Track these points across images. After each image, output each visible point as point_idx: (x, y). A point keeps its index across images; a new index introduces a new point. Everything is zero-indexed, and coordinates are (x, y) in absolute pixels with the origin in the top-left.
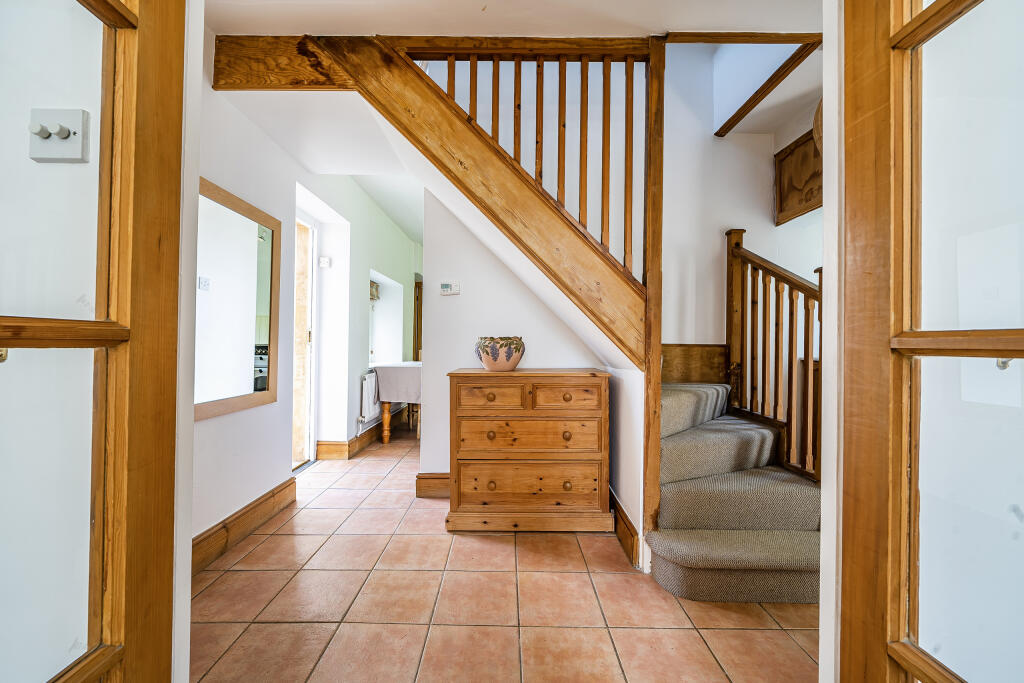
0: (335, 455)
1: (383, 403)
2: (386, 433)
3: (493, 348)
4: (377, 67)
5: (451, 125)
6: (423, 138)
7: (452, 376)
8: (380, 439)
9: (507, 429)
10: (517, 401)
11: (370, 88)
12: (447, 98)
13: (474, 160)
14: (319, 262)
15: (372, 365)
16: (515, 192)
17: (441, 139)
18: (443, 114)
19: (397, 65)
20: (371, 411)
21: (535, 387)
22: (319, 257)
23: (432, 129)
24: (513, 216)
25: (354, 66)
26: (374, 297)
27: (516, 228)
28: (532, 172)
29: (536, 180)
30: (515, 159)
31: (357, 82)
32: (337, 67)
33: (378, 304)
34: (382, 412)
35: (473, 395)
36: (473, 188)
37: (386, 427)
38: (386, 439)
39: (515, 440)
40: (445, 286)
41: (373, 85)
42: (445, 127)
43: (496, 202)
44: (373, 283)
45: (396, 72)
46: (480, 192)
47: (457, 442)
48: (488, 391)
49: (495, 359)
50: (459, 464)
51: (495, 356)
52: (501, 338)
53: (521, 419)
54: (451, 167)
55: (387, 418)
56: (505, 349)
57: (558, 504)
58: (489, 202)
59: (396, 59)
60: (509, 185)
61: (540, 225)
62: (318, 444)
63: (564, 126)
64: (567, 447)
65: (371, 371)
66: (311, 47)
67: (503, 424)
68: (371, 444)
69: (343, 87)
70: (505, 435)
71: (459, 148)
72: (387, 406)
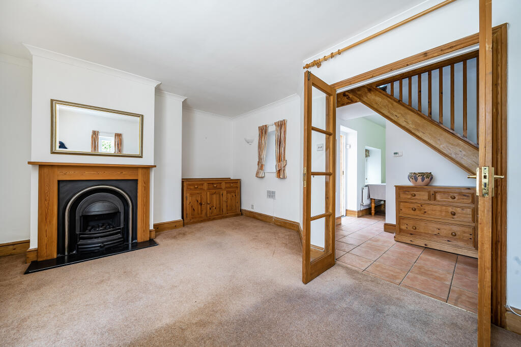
0: (353, 215)
1: (371, 199)
2: (373, 211)
3: (415, 177)
4: (366, 93)
5: (392, 104)
6: (382, 111)
7: (396, 187)
8: (370, 214)
9: (422, 208)
10: (426, 197)
11: (364, 100)
12: (391, 96)
13: (402, 114)
14: (346, 147)
15: (366, 184)
16: (419, 121)
17: (388, 109)
18: (389, 101)
19: (373, 91)
20: (366, 202)
21: (435, 192)
22: (346, 144)
23: (385, 107)
24: (418, 130)
25: (359, 95)
26: (367, 156)
27: (419, 134)
28: (427, 114)
29: (429, 116)
30: (418, 110)
31: (360, 99)
32: (354, 97)
33: (369, 158)
34: (371, 203)
35: (405, 194)
36: (401, 123)
37: (373, 209)
38: (373, 214)
39: (425, 212)
40: (396, 153)
41: (365, 99)
42: (390, 105)
43: (411, 127)
44: (366, 150)
45: (372, 93)
46: (404, 124)
47: (398, 210)
48: (412, 193)
49: (416, 181)
50: (399, 218)
51: (416, 180)
52: (419, 173)
53: (429, 204)
54: (393, 118)
55: (373, 205)
56: (420, 177)
57: (448, 241)
58: (407, 127)
59: (372, 89)
60: (416, 120)
61: (430, 132)
62: (347, 210)
63: (442, 93)
64: (453, 218)
65: (366, 186)
66: (347, 93)
67: (419, 205)
68: (366, 215)
69: (356, 102)
70: (420, 210)
71: (395, 111)
72: (373, 200)
